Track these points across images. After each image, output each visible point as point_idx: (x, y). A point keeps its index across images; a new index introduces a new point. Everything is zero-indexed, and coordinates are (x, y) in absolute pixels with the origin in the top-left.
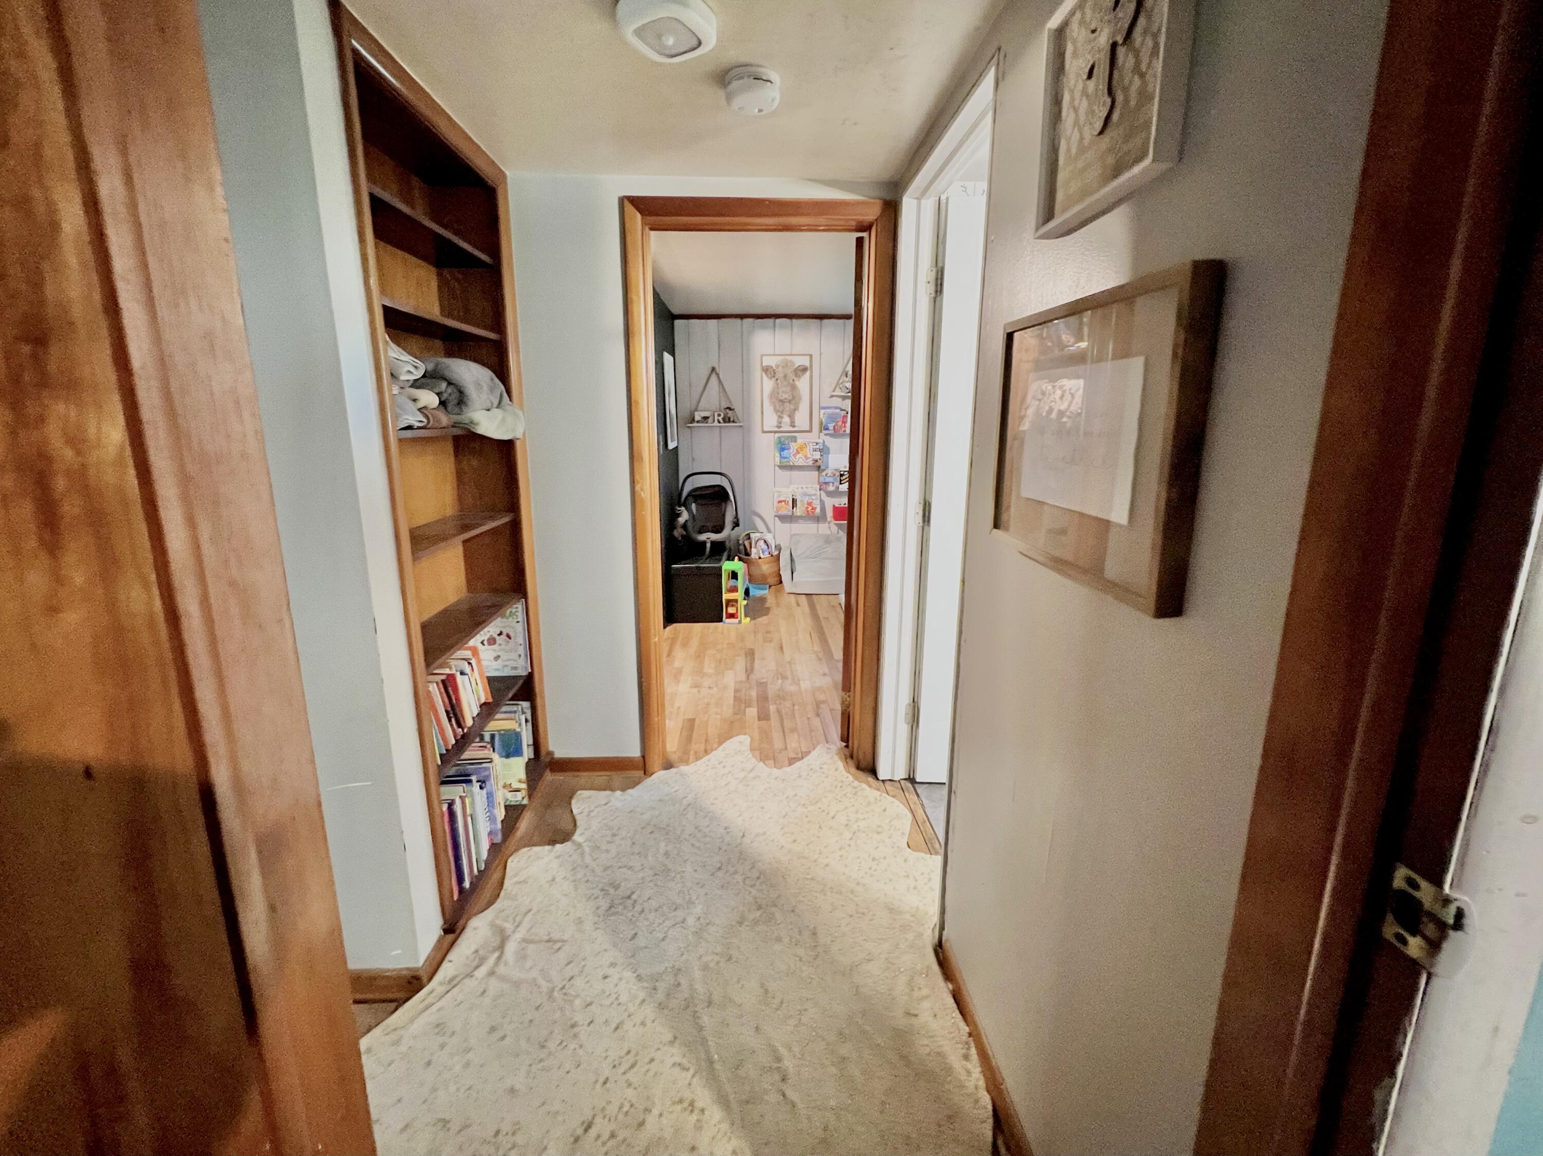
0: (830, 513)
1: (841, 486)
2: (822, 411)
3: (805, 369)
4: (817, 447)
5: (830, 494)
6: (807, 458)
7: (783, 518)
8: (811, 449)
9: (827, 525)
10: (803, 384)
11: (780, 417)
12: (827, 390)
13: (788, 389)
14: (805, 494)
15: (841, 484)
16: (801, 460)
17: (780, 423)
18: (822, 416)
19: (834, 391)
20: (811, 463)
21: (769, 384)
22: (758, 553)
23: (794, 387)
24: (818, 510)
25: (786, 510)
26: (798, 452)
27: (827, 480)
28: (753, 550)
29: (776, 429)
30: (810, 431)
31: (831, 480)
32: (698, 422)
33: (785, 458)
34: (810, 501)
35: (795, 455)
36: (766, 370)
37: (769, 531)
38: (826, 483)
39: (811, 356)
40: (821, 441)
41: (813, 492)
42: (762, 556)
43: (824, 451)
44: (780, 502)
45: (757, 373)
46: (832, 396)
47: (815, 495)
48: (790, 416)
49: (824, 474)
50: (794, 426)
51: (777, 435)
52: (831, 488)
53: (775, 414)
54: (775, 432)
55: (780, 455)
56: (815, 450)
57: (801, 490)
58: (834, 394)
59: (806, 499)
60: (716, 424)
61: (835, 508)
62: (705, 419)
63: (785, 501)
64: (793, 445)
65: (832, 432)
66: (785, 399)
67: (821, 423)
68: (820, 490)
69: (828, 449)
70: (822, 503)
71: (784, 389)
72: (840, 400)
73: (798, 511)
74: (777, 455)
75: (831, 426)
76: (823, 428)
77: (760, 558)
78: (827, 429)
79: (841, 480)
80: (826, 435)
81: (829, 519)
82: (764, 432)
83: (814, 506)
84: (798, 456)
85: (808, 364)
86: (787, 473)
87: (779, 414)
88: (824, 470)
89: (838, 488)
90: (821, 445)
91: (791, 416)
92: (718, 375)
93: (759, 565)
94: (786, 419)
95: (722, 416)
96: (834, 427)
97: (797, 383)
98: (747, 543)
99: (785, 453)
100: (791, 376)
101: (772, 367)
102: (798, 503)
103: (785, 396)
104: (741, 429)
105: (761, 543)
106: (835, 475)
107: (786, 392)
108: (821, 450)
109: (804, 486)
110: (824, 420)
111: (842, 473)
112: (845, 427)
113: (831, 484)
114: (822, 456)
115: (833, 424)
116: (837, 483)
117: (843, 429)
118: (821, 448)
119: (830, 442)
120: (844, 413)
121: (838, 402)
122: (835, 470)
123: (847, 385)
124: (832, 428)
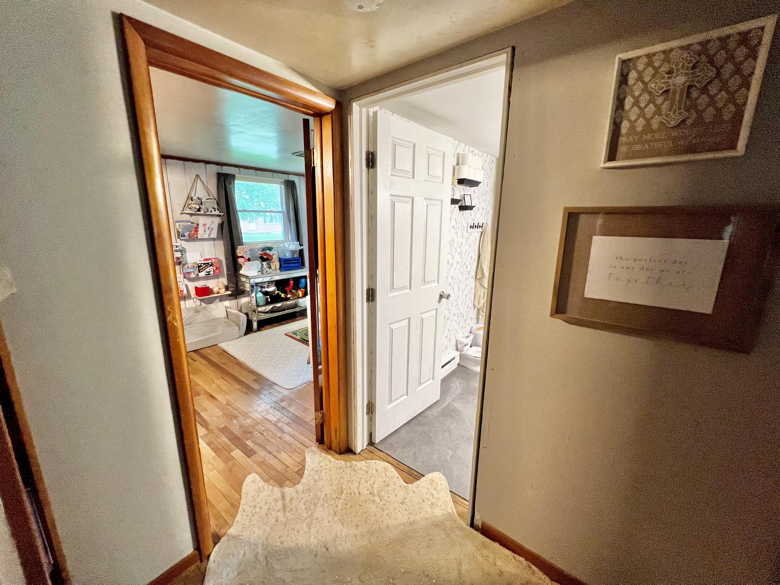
0: (193, 293)
1: (199, 274)
2: (178, 224)
4: (178, 249)
5: (191, 280)
9: (192, 300)
12: (178, 209)
15: (199, 272)
18: (178, 227)
19: (183, 210)
24: (185, 292)
27: (189, 271)
31: (192, 270)
38: (189, 273)
40: (179, 244)
43: (183, 251)
46: (182, 214)
49: (186, 267)
52: (193, 276)
56: (176, 251)
58: (185, 212)
61: (196, 288)
65: (188, 238)
67: (178, 232)
68: (185, 278)
69: (185, 249)
70: (187, 286)
72: (188, 216)
75: (187, 234)
76: (180, 235)
78: (184, 236)
79: (199, 270)
80: (181, 240)
81: (193, 296)
83: (182, 289)
88: (184, 265)
90: (180, 247)
96: (189, 234)
106: (194, 267)
108: (181, 251)
110: (180, 230)
111: (199, 265)
112: (197, 234)
113: (192, 273)
114: (182, 255)
115: (188, 233)
116: (197, 272)
117: (196, 236)
118: (181, 249)
119: (185, 245)
120: (195, 225)
121: (187, 217)
122: (194, 263)
123: (194, 206)
124: (188, 235)
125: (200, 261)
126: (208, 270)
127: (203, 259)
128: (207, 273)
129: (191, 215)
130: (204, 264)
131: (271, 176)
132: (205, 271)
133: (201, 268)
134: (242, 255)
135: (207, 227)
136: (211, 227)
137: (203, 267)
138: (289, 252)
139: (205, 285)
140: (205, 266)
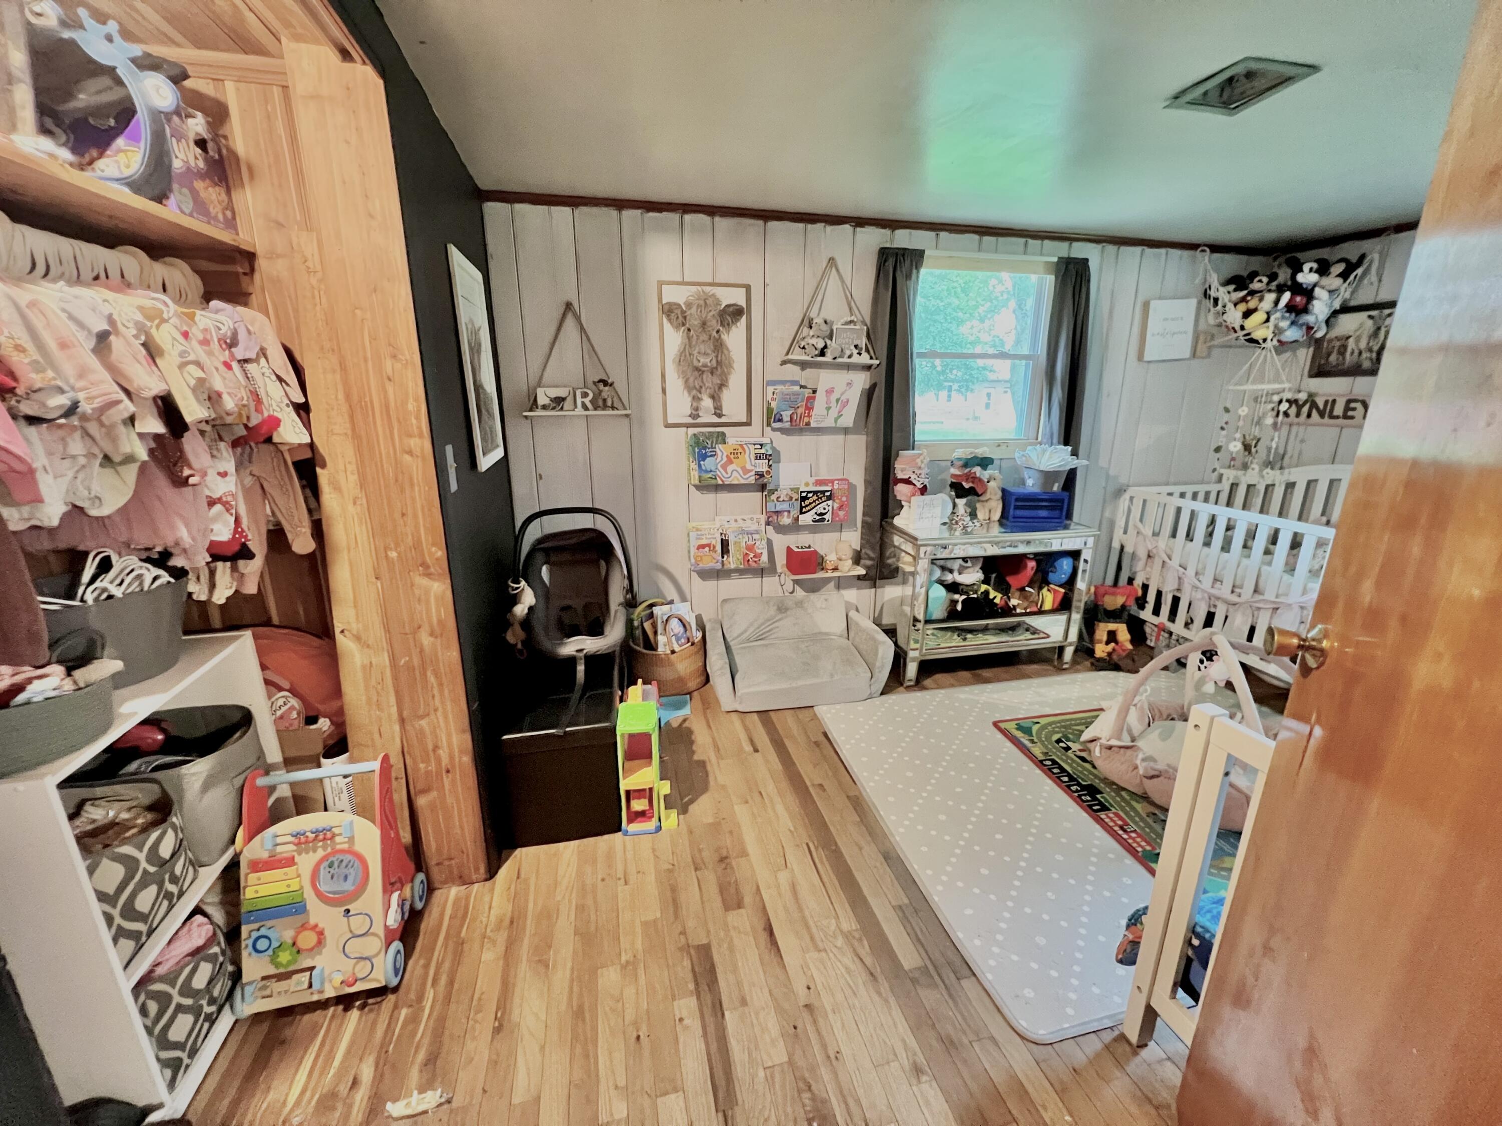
0: (781, 560)
1: (800, 516)
2: (770, 389)
3: (735, 313)
4: (763, 451)
5: (781, 529)
6: (746, 471)
7: (705, 574)
8: (753, 457)
9: (777, 578)
10: (734, 338)
11: (696, 399)
12: (777, 351)
13: (708, 348)
14: (743, 532)
15: (801, 513)
16: (735, 474)
17: (697, 409)
18: (769, 396)
19: (787, 354)
20: (752, 480)
21: (674, 339)
22: (669, 642)
23: (719, 346)
24: (765, 558)
25: (712, 561)
26: (730, 461)
27: (779, 507)
28: (662, 639)
29: (690, 421)
30: (748, 424)
31: (785, 506)
32: (544, 407)
33: (707, 472)
34: (751, 543)
35: (724, 467)
36: (669, 311)
37: (684, 599)
38: (777, 513)
39: (748, 288)
40: (766, 440)
41: (754, 527)
42: (677, 648)
43: (771, 457)
44: (702, 547)
45: (652, 316)
46: (784, 363)
47: (757, 532)
48: (713, 397)
49: (774, 497)
50: (720, 416)
51: (692, 431)
52: (786, 520)
53: (686, 393)
54: (688, 426)
55: (700, 466)
56: (758, 457)
57: (733, 525)
58: (790, 357)
59: (744, 540)
60: (579, 410)
61: (789, 549)
62: (559, 401)
63: (709, 545)
64: (719, 448)
65: (787, 425)
66: (705, 366)
67: (770, 410)
68: (768, 523)
69: (779, 452)
70: (770, 545)
71: (702, 348)
72: (797, 369)
73: (733, 561)
74: (694, 466)
75: (786, 416)
76: (772, 418)
77: (673, 652)
78: (780, 420)
79: (801, 508)
80: (774, 430)
81: (779, 570)
82: (668, 426)
83: (759, 551)
84: (730, 468)
85: (743, 303)
86: (710, 497)
87: (694, 392)
88: (772, 492)
89: (797, 519)
90: (768, 447)
91: (715, 398)
92: (578, 318)
93: (671, 664)
94: (707, 403)
95: (591, 395)
96: (791, 417)
97: (724, 337)
98: (647, 625)
99: (708, 463)
100: (714, 324)
101: (679, 305)
102: (731, 548)
103: (704, 360)
104: (626, 421)
105: (674, 624)
106: (791, 498)
107: (705, 354)
108: (768, 457)
109: (739, 518)
110: (774, 405)
111: (804, 494)
112: (809, 416)
113: (786, 514)
114: (770, 466)
115: (791, 412)
116: (795, 512)
117: (806, 420)
118: (770, 452)
119: (782, 442)
120: (807, 393)
121: (793, 372)
122: (792, 490)
123: (814, 341)
124: (789, 419)
125: (807, 484)
126: (820, 509)
127: (813, 480)
128: (818, 518)
129: (804, 365)
130: (815, 493)
131: (1022, 248)
132: (814, 511)
133: (807, 502)
134: (907, 477)
135: (834, 398)
136: (844, 398)
137: (811, 500)
138: (1037, 475)
139: (809, 547)
140: (815, 498)
